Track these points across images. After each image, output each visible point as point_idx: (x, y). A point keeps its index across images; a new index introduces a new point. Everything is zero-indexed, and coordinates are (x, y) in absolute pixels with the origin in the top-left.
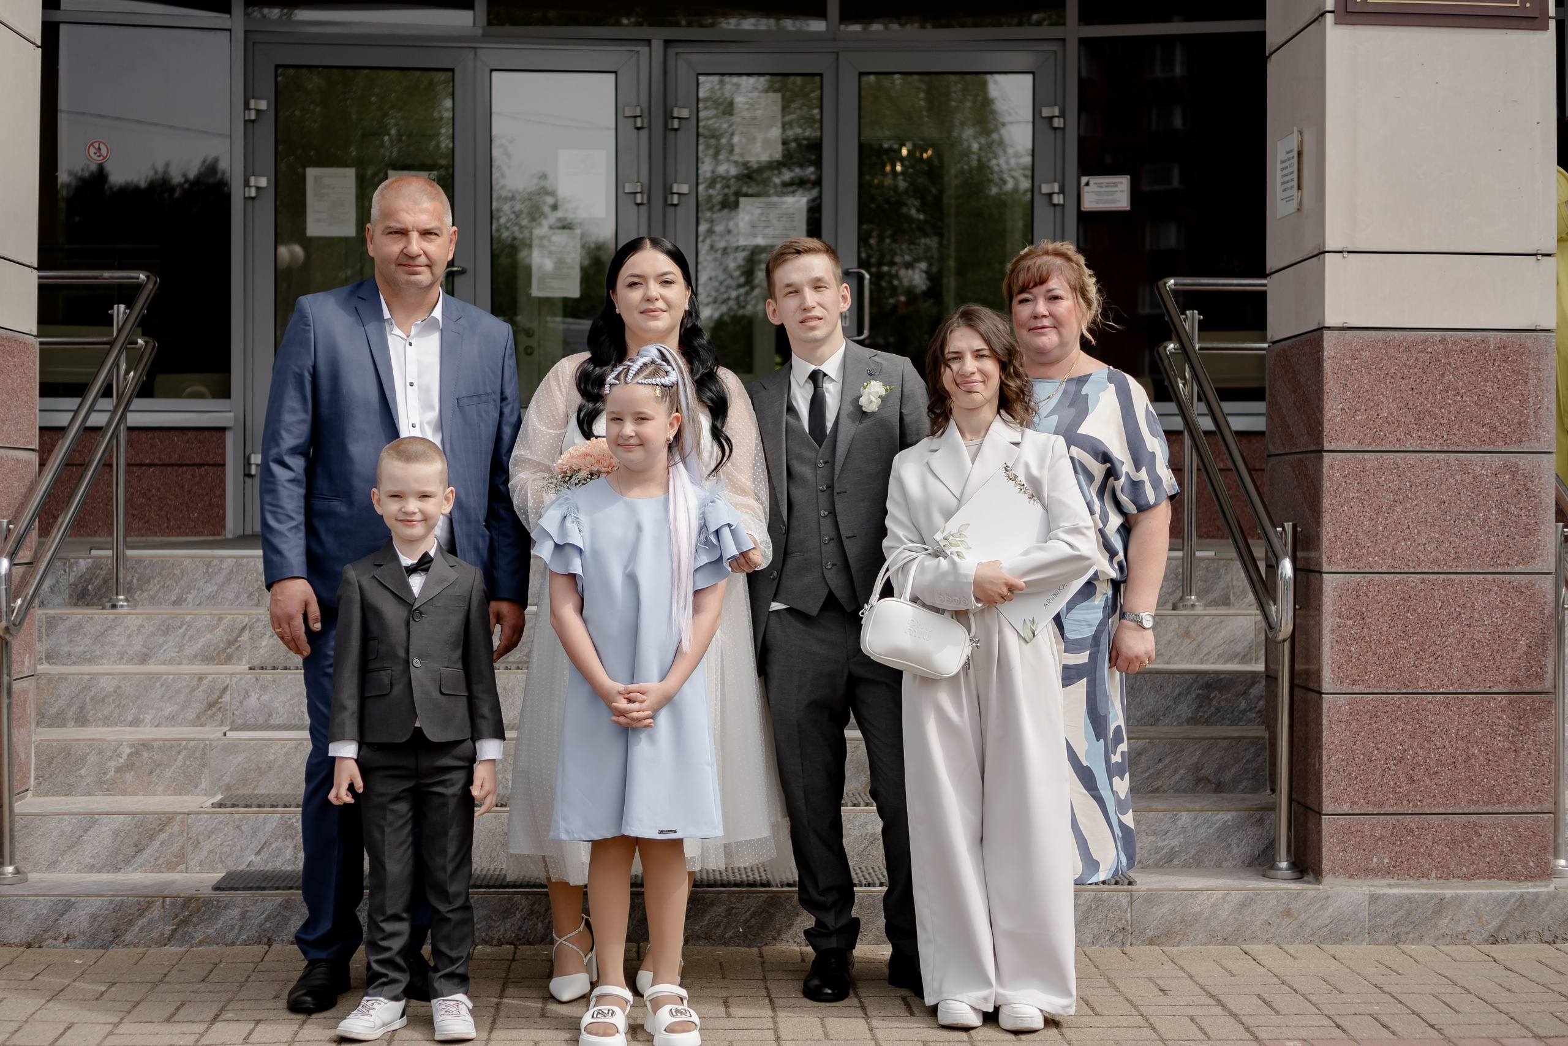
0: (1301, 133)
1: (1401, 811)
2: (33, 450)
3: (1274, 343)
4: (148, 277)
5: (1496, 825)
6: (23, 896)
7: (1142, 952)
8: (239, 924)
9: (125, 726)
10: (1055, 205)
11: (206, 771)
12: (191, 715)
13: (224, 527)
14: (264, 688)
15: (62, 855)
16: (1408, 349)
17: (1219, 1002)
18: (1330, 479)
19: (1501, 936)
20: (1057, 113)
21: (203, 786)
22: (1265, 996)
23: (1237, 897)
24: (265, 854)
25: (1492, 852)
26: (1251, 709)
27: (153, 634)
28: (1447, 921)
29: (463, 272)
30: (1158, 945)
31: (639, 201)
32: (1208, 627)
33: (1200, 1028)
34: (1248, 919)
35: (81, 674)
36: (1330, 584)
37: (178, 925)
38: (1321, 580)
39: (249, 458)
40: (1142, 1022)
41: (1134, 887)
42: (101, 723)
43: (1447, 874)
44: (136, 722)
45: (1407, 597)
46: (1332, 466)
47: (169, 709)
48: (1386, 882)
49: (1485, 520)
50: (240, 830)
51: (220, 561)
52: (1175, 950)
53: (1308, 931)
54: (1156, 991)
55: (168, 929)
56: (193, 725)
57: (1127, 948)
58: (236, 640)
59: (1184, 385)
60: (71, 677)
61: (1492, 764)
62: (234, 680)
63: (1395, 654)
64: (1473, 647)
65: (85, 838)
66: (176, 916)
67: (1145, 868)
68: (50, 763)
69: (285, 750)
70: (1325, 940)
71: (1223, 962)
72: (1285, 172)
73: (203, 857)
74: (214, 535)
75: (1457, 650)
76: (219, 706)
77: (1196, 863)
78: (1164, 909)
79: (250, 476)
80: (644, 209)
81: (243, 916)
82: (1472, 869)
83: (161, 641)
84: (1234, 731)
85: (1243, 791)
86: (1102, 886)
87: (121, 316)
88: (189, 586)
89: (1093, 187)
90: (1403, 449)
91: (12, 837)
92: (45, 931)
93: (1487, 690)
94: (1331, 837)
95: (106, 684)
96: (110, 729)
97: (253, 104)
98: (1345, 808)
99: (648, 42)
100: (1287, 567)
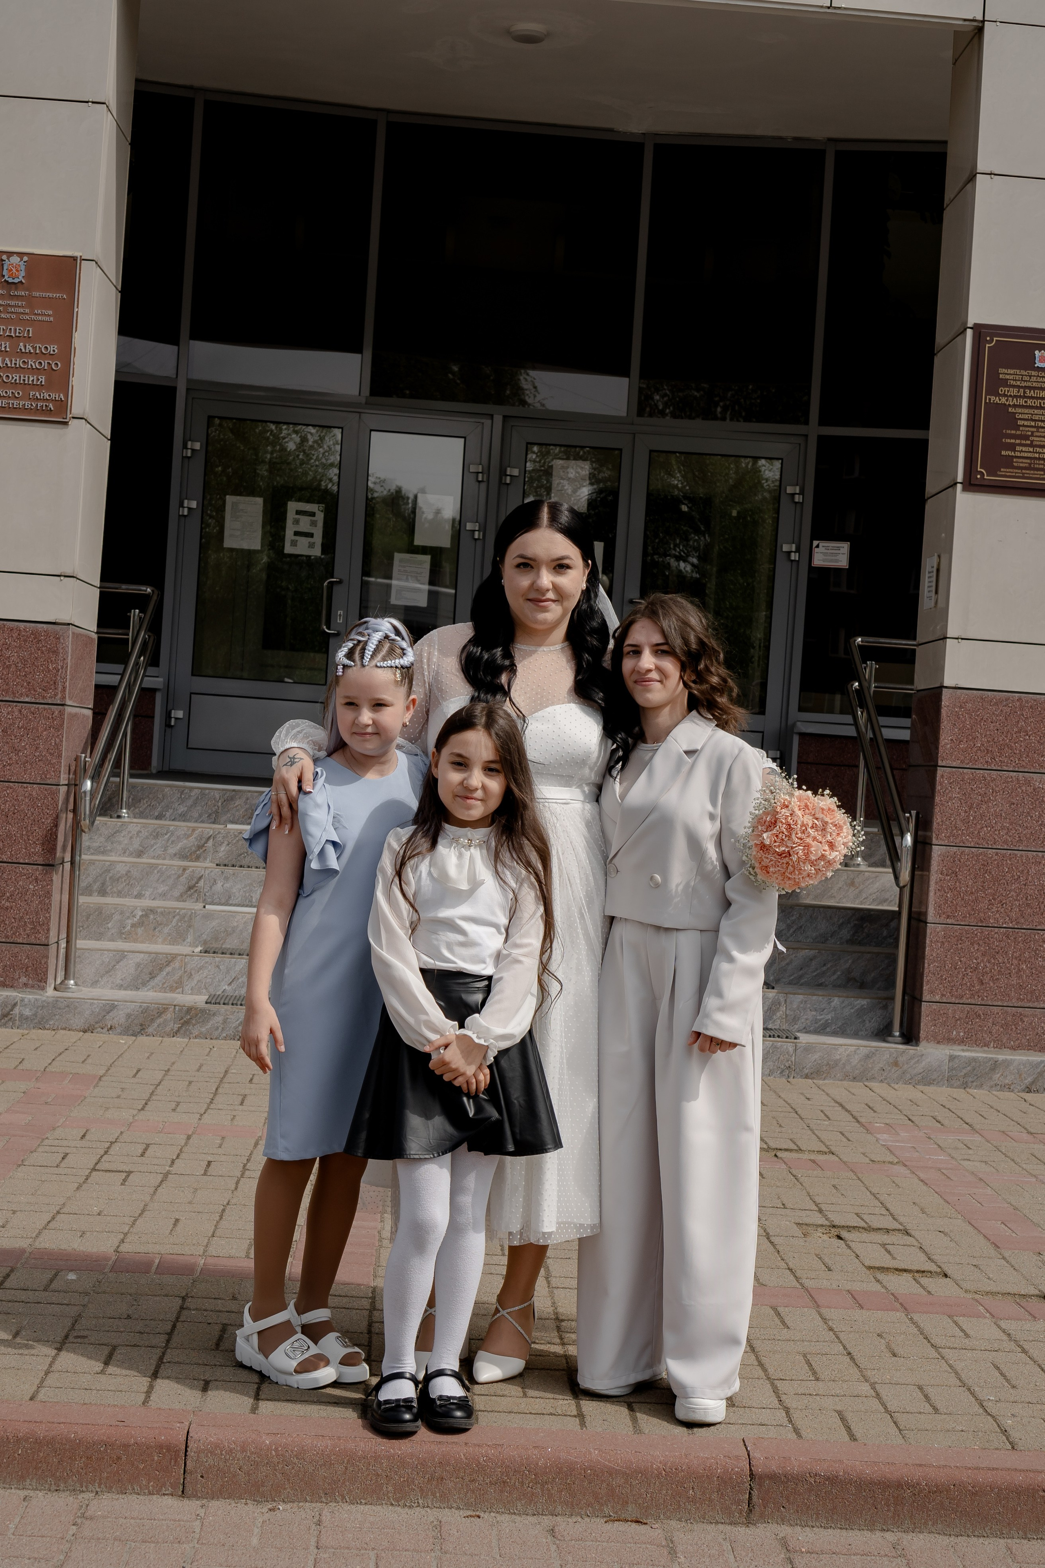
0: (939, 557)
1: (973, 1002)
2: (89, 708)
3: (918, 691)
4: (153, 591)
5: (1034, 1016)
6: (84, 999)
7: (800, 1082)
8: (222, 1026)
9: (132, 898)
10: (792, 561)
11: (191, 930)
12: (176, 893)
13: (150, 764)
14: (227, 879)
15: (102, 977)
16: (996, 704)
17: (841, 1105)
18: (941, 785)
19: (1034, 1088)
20: (798, 492)
21: (189, 940)
22: (871, 1105)
23: (864, 1051)
24: (234, 985)
25: (1031, 1033)
26: (890, 936)
27: (147, 838)
28: (998, 1075)
29: (340, 582)
30: (811, 1079)
31: (476, 537)
32: (867, 879)
33: (826, 1115)
34: (870, 1066)
35: (104, 861)
36: (937, 852)
37: (183, 1024)
38: (931, 849)
39: (170, 713)
40: (791, 1110)
41: (798, 1041)
42: (115, 895)
43: (1000, 1045)
44: (139, 896)
45: (986, 863)
46: (942, 776)
47: (162, 889)
48: (960, 1048)
49: (1039, 817)
50: (219, 968)
51: (190, 791)
52: (821, 1082)
53: (908, 1076)
54: (803, 1098)
55: (177, 1026)
56: (178, 901)
57: (791, 1079)
58: (203, 846)
59: (862, 713)
60: (98, 862)
61: (1034, 976)
62: (207, 872)
63: (976, 899)
64: (1026, 899)
65: (117, 967)
66: (182, 1018)
67: (807, 1031)
68: (88, 918)
69: (244, 920)
70: (918, 1083)
71: (850, 1089)
72: (930, 580)
73: (193, 985)
74: (142, 769)
75: (1016, 900)
76: (196, 889)
77: (841, 1032)
78: (816, 1056)
79: (172, 726)
80: (479, 543)
81: (225, 1021)
82: (1017, 1043)
83: (152, 843)
84: (876, 950)
85: (879, 989)
86: (777, 1039)
87: (136, 617)
88: (168, 806)
89: (821, 549)
90: (989, 767)
91: (75, 961)
92: (97, 1023)
93: (1034, 927)
94: (927, 1016)
95: (121, 869)
96: (121, 899)
97: (189, 444)
98: (937, 998)
99: (491, 417)
100: (909, 839)
